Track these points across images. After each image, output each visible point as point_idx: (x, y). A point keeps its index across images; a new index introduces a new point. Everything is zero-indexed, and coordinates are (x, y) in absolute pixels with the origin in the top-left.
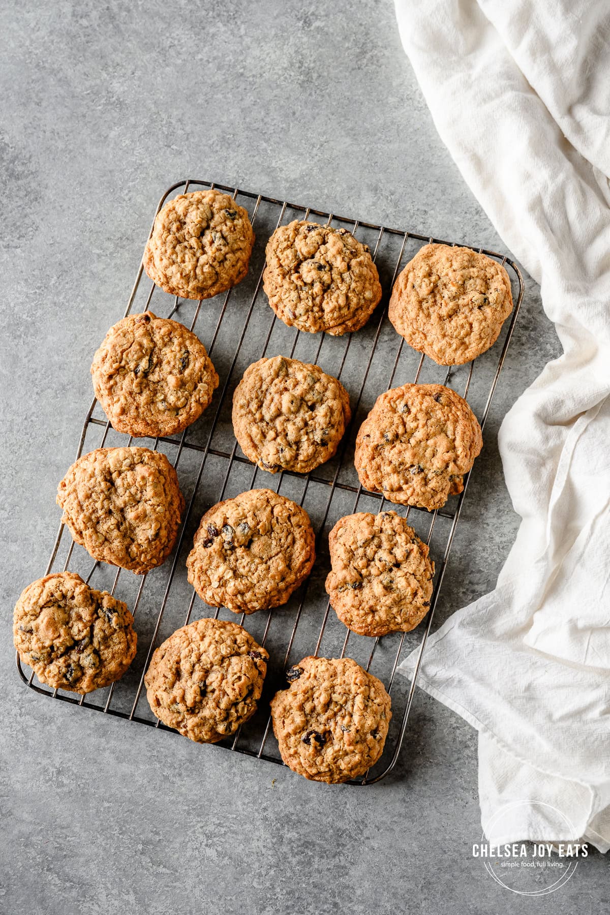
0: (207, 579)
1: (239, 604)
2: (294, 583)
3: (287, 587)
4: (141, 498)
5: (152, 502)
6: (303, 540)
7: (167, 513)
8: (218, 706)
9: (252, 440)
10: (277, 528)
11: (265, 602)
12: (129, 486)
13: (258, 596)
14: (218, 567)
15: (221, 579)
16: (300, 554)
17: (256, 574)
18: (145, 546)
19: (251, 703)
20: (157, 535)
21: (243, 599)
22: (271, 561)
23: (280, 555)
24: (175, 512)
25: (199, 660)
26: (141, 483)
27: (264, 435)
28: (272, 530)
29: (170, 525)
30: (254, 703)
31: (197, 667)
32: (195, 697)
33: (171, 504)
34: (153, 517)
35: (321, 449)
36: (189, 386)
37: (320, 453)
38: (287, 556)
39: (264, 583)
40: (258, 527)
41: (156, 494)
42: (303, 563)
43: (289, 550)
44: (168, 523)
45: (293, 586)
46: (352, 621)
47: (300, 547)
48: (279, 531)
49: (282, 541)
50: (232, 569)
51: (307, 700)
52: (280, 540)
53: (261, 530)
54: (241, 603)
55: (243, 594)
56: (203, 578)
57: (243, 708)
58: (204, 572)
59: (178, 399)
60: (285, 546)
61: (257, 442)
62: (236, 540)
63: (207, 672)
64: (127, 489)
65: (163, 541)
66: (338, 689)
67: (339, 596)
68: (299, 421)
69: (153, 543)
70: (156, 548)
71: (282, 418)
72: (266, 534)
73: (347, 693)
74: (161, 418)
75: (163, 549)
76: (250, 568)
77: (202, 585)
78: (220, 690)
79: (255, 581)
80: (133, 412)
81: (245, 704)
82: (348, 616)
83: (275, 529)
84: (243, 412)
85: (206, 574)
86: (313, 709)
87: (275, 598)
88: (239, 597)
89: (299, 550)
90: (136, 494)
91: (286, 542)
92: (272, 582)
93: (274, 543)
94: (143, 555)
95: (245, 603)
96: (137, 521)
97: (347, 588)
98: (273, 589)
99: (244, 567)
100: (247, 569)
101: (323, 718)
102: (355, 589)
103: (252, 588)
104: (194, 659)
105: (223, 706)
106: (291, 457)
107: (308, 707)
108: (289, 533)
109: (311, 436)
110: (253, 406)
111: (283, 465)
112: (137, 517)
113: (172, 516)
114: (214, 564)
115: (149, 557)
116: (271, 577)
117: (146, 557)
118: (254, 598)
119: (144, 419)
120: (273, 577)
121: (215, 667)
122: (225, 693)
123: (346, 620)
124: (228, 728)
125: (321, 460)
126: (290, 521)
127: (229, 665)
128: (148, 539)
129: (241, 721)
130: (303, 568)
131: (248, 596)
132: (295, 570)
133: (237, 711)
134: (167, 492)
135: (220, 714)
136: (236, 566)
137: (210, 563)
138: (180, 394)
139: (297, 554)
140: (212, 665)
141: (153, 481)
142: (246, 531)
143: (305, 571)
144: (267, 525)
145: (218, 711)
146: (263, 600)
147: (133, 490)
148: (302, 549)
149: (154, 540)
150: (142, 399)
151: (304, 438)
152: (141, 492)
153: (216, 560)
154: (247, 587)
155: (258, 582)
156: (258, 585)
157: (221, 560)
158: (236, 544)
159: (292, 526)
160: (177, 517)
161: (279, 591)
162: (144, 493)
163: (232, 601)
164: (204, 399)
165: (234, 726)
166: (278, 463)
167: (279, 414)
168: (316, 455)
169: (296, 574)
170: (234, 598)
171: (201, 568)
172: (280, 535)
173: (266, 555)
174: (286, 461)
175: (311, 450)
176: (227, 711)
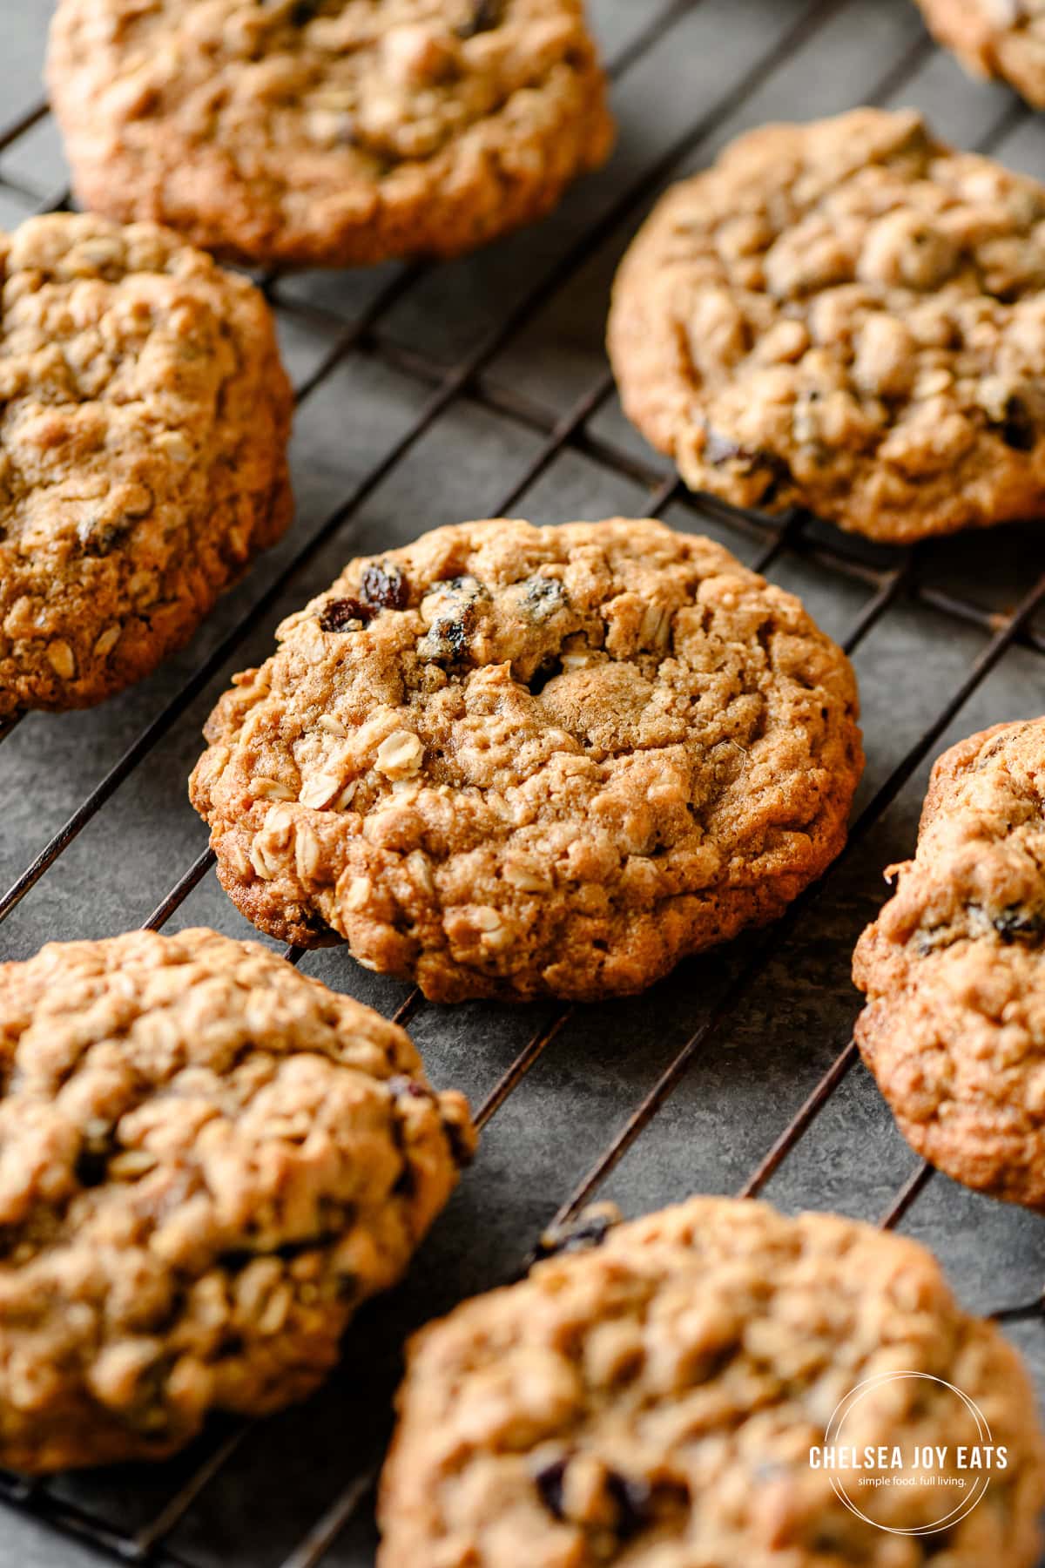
0: (286, 771)
1: (404, 892)
2: (701, 894)
3: (663, 901)
4: (102, 387)
5: (150, 405)
6: (801, 734)
7: (199, 482)
8: (143, 1233)
9: (685, 347)
10: (693, 647)
11: (535, 929)
12: (68, 329)
13: (508, 877)
14: (358, 720)
15: (354, 773)
16: (773, 779)
17: (534, 782)
18: (44, 564)
19: (316, 1280)
20: (116, 537)
21: (430, 875)
22: (624, 759)
23: (676, 750)
24: (233, 500)
25: (121, 1030)
26: (129, 325)
27: (747, 337)
28: (670, 648)
29: (194, 538)
30: (330, 1290)
31: (102, 1054)
32: (42, 1169)
33: (230, 461)
34: (130, 460)
35: (993, 446)
36: (473, 93)
37: (987, 463)
38: (707, 768)
39: (558, 834)
40: (607, 608)
41: (177, 382)
42: (775, 826)
43: (721, 750)
44: (190, 522)
45: (692, 901)
46: (945, 1095)
47: (782, 751)
48: (699, 661)
49: (706, 702)
50: (424, 738)
51: (612, 1312)
52: (695, 699)
53: (615, 627)
54: (417, 894)
55: (438, 856)
56: (267, 764)
57: (266, 1295)
58: (283, 738)
59: (409, 118)
60: (712, 727)
61: (705, 359)
62: (484, 623)
63: (142, 1089)
64: (52, 337)
65: (135, 584)
66: (794, 1307)
67: (912, 978)
68: (926, 319)
69: (89, 562)
70: (92, 592)
71: (849, 294)
72: (632, 658)
73: (831, 1332)
74: (302, 167)
75: (123, 621)
76: (513, 753)
77: (254, 787)
78: (181, 1164)
79: (517, 814)
80: (190, 115)
81: (286, 1276)
82: (934, 1067)
83: (686, 646)
84: (682, 246)
85: (289, 751)
86: (631, 1368)
87: (589, 925)
88: (417, 863)
89: (773, 763)
90: (86, 366)
91: (715, 714)
92: (601, 836)
93: (662, 697)
94: (21, 605)
95: (435, 902)
96: (52, 455)
97: (964, 936)
98: (592, 873)
99: (485, 746)
100: (496, 753)
101: (670, 1423)
102: (1007, 938)
103: (490, 835)
104: (101, 1014)
105: (168, 1241)
106: (851, 431)
107: (606, 1346)
108: (745, 684)
109: (965, 387)
110: (733, 240)
111: (801, 465)
112: (57, 439)
113: (214, 507)
114: (345, 702)
115: (43, 622)
116: (604, 810)
117: (30, 615)
118: (490, 885)
119: (230, 156)
120: (612, 816)
121: (189, 1077)
122: (199, 1184)
123: (918, 1084)
124: (152, 1376)
125: (983, 494)
126: (766, 646)
127: (264, 1081)
128: (68, 534)
129: (234, 1371)
130: (768, 847)
131: (463, 868)
132: (727, 838)
133: (230, 1300)
134: (233, 408)
135: (142, 1279)
136: (445, 736)
137: (325, 701)
138: (426, 102)
139: (758, 775)
140: (181, 1058)
141: (184, 331)
142: (544, 606)
143: (773, 861)
144: (653, 615)
145: (134, 1261)
146: (528, 910)
147: (76, 350)
148: (790, 764)
149: (93, 548)
150: (249, 81)
151: (932, 383)
152: (114, 364)
153: (361, 683)
154: (471, 828)
155: (533, 820)
156: (523, 833)
157: (382, 693)
158: (478, 642)
159: (769, 666)
160: (236, 522)
161: (621, 902)
162: (127, 366)
163: (376, 869)
164: (523, 160)
165: (189, 1381)
166: (781, 444)
167: (842, 274)
168: (967, 470)
169: (726, 854)
170: (390, 858)
171: (276, 718)
172: (702, 678)
173: (608, 727)
174: (819, 442)
175: (950, 431)
176: (182, 1276)
